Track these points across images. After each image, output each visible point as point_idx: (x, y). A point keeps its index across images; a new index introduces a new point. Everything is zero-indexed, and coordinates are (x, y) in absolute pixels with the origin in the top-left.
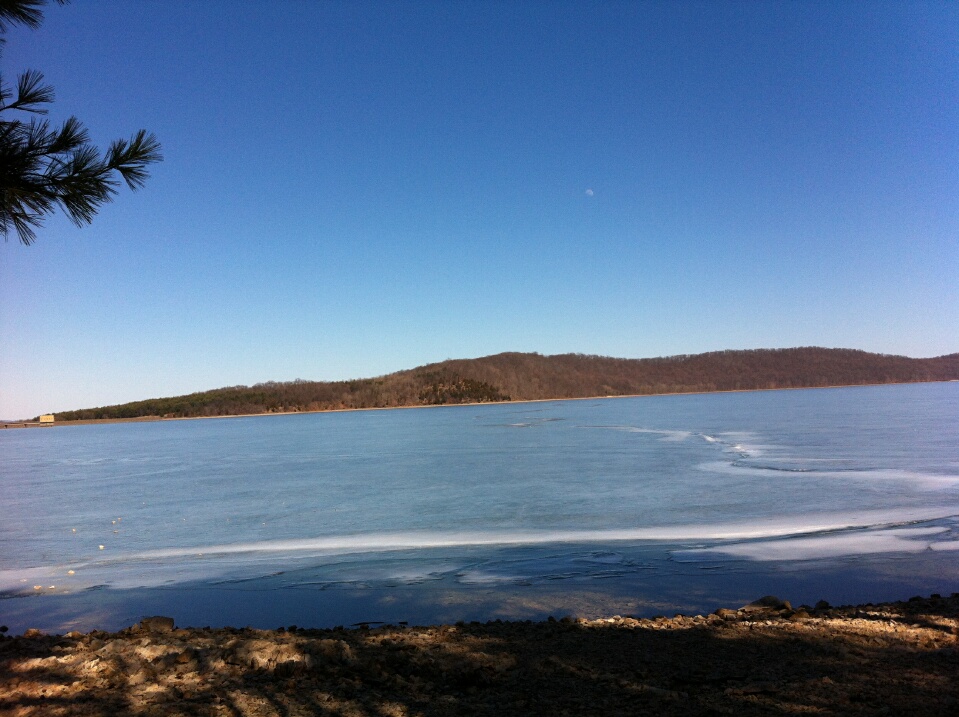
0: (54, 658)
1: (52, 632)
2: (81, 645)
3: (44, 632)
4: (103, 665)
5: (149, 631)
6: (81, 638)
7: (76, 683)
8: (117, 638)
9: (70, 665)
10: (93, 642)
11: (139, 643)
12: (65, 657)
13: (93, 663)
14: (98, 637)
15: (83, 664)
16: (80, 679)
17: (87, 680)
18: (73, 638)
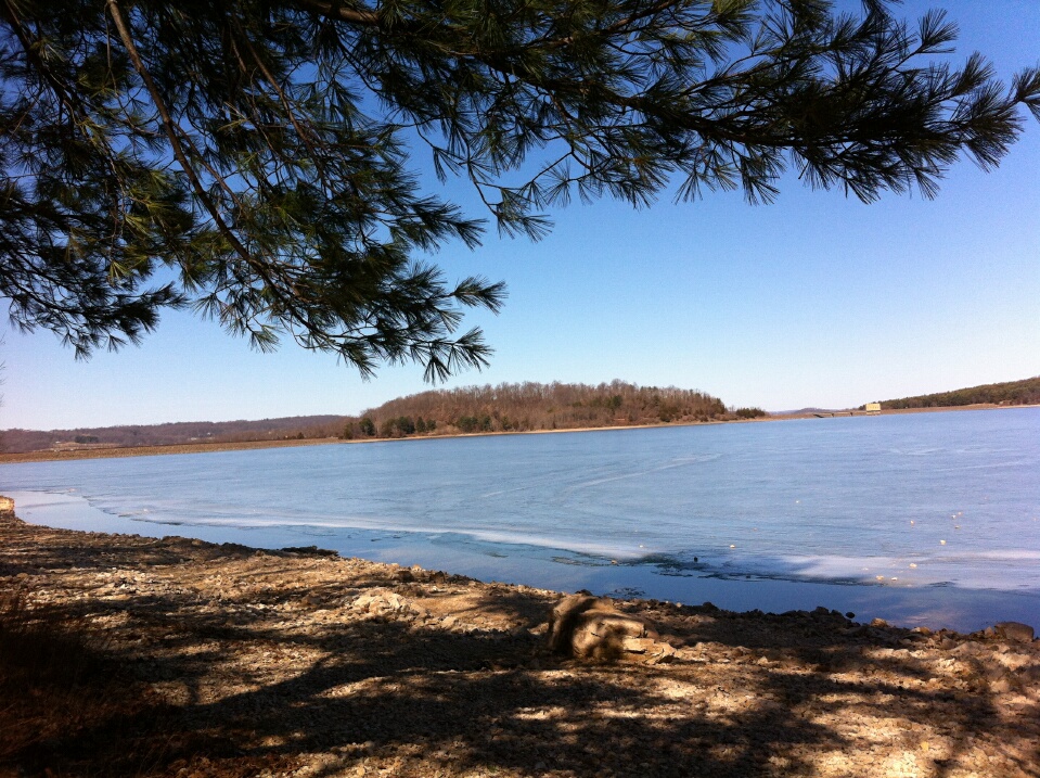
0: (905, 651)
1: (899, 624)
2: (932, 642)
3: (891, 623)
4: (959, 666)
5: (1005, 637)
6: (931, 635)
7: (933, 680)
8: (970, 640)
9: (924, 660)
10: (945, 641)
11: (996, 649)
12: (918, 652)
13: (949, 662)
14: (948, 636)
15: (937, 661)
16: (937, 677)
17: (944, 679)
18: (921, 633)
